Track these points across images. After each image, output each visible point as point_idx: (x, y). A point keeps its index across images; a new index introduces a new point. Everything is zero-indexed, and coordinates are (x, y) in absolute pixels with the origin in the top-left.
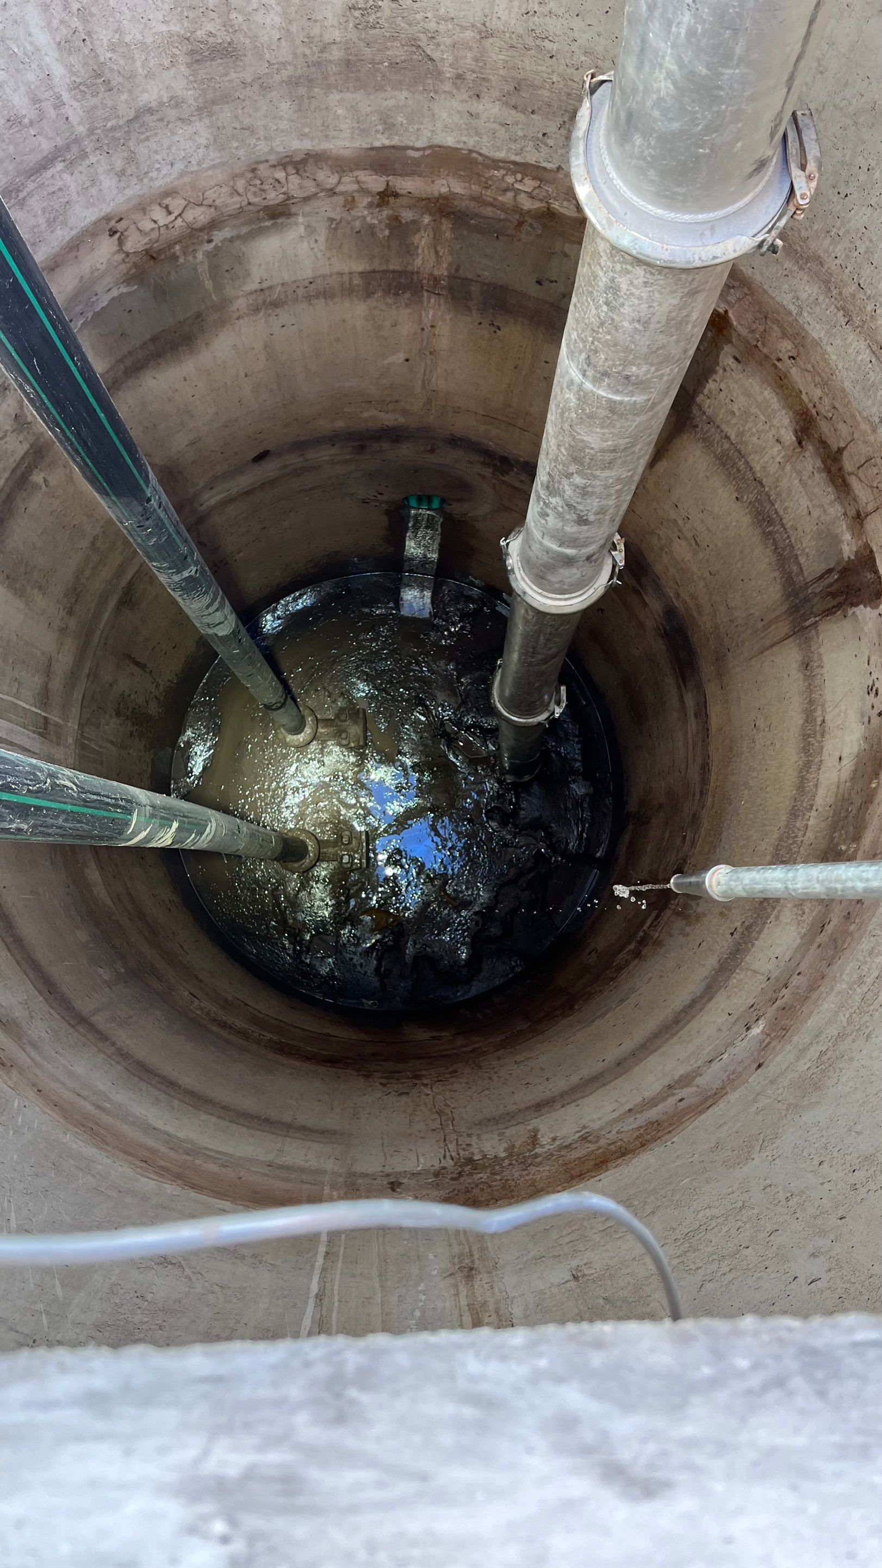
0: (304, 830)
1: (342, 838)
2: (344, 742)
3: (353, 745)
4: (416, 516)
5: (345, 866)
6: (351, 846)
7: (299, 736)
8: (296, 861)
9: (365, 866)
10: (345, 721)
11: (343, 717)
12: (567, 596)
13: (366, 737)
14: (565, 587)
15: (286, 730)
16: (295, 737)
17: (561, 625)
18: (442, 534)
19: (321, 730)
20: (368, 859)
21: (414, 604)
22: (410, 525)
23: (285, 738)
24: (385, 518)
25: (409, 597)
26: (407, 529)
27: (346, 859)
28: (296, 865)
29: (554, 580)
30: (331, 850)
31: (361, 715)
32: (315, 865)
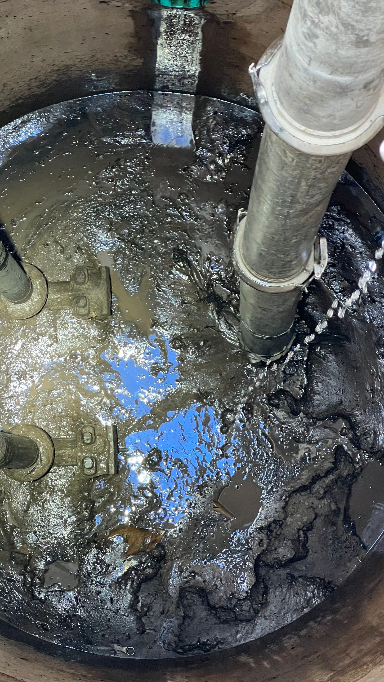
0: (34, 426)
1: (83, 435)
2: (83, 311)
3: (93, 314)
4: (170, 19)
5: (87, 472)
6: (94, 446)
7: (24, 305)
8: (25, 467)
9: (112, 471)
10: (83, 283)
11: (80, 279)
12: (337, 133)
13: (110, 303)
14: (335, 122)
15: (9, 298)
16: (19, 307)
17: (329, 167)
18: (204, 40)
19: (52, 296)
20: (117, 462)
21: (171, 130)
22: (162, 29)
23: (6, 308)
24: (130, 21)
25: (164, 122)
26: (158, 35)
27: (88, 463)
28: (24, 472)
29: (321, 114)
30: (68, 452)
31: (104, 275)
32: (48, 471)
